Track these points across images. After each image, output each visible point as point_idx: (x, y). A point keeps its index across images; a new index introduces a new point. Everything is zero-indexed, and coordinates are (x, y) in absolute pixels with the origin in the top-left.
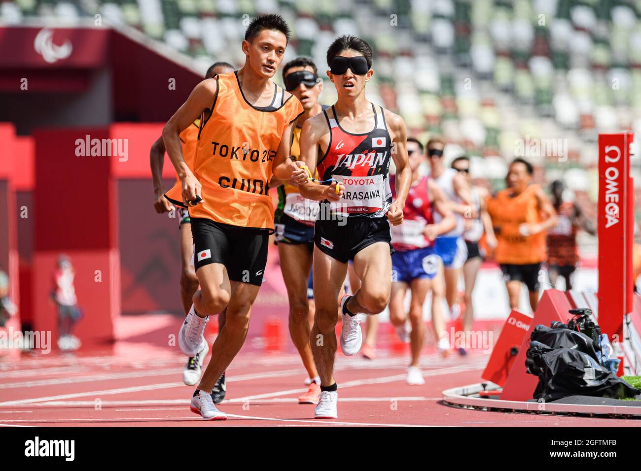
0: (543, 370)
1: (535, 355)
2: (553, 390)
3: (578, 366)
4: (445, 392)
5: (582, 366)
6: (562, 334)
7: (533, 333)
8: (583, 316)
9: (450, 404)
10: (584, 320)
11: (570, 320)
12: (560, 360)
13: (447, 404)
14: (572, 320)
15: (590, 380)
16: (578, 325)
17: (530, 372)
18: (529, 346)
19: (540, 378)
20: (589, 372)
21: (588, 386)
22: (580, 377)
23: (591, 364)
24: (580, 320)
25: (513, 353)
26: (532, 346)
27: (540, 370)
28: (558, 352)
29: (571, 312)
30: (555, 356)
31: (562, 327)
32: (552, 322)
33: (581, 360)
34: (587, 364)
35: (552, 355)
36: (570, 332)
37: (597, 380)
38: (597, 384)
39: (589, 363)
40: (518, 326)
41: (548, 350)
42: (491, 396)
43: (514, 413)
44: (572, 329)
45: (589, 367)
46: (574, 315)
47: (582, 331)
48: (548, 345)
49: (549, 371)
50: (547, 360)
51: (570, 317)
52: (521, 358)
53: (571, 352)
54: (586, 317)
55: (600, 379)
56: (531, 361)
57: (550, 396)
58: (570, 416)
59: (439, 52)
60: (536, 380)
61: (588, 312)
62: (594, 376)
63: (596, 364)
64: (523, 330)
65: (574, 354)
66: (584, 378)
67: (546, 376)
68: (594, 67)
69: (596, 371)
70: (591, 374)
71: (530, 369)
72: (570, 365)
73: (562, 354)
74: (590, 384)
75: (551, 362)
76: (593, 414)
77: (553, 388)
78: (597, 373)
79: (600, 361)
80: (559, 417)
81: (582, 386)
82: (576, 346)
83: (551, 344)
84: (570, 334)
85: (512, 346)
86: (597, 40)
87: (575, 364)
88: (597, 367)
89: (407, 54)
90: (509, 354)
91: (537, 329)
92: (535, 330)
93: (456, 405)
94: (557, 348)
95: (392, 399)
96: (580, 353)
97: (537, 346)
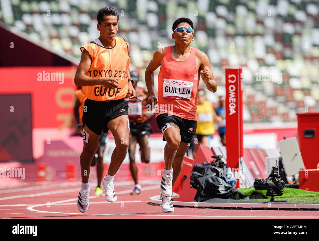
0: (199, 186)
1: (195, 179)
2: (204, 196)
3: (216, 184)
4: (151, 198)
5: (218, 184)
6: (208, 168)
7: (193, 168)
8: (218, 159)
9: (154, 204)
10: (219, 161)
11: (212, 161)
12: (207, 181)
13: (152, 204)
14: (213, 161)
15: (222, 190)
16: (216, 164)
17: (192, 187)
18: (192, 174)
19: (197, 190)
20: (221, 187)
21: (221, 193)
22: (217, 189)
23: (223, 183)
24: (217, 161)
25: (185, 178)
26: (193, 174)
27: (197, 186)
28: (206, 177)
29: (212, 157)
30: (204, 179)
31: (208, 164)
32: (203, 162)
33: (218, 181)
34: (220, 183)
35: (203, 179)
36: (212, 167)
37: (225, 190)
38: (225, 192)
39: (221, 182)
40: (187, 164)
41: (201, 176)
42: (174, 200)
43: (184, 208)
44: (213, 165)
45: (222, 184)
46: (214, 159)
47: (218, 167)
48: (201, 173)
49: (202, 186)
50: (201, 182)
51: (212, 159)
52: (188, 180)
53: (212, 177)
54: (220, 159)
55: (227, 190)
56: (193, 182)
57: (202, 199)
58: (212, 209)
59: (151, 29)
60: (195, 191)
61: (221, 157)
62: (224, 189)
63: (225, 183)
64: (189, 167)
65: (214, 178)
66: (219, 190)
67: (200, 189)
68: (228, 36)
69: (225, 186)
70: (223, 188)
71: (193, 186)
72: (212, 183)
73: (208, 178)
74: (222, 192)
75: (203, 182)
76: (223, 207)
77: (203, 195)
78: (226, 187)
79: (227, 181)
80: (206, 209)
81: (218, 194)
82: (215, 174)
83: (203, 173)
84: (212, 168)
85: (184, 175)
86: (229, 22)
87: (214, 183)
88: (225, 184)
89: (135, 30)
90: (183, 179)
91: (196, 166)
92: (195, 166)
93: (156, 204)
94: (206, 175)
95: (122, 202)
96: (217, 177)
97: (196, 174)
